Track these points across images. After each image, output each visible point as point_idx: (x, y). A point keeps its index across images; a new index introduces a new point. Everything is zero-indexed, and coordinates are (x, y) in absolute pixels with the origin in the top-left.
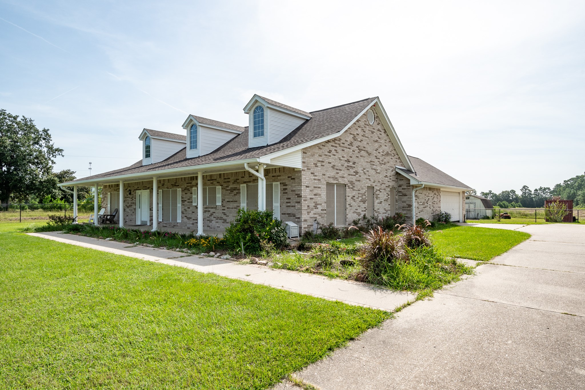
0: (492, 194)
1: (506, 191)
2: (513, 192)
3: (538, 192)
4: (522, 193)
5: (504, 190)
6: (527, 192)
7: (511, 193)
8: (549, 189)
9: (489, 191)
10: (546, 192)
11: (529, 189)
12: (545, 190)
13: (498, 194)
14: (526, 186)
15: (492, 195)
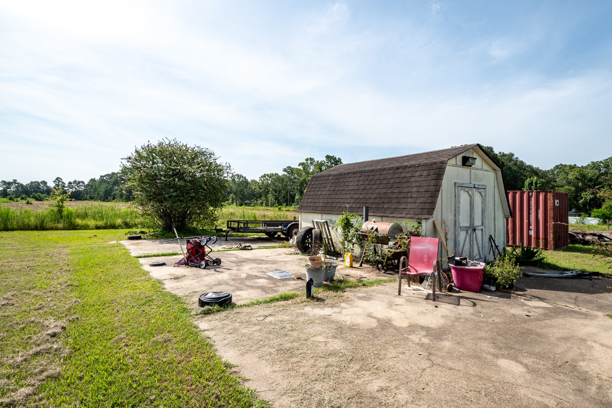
0: (17, 183)
1: (35, 182)
2: (44, 183)
3: (72, 185)
4: (55, 184)
5: (34, 181)
6: (60, 184)
7: (42, 184)
8: (83, 182)
9: (13, 180)
10: (80, 186)
11: (62, 181)
12: (80, 184)
13: (24, 184)
14: (59, 178)
15: (16, 185)
